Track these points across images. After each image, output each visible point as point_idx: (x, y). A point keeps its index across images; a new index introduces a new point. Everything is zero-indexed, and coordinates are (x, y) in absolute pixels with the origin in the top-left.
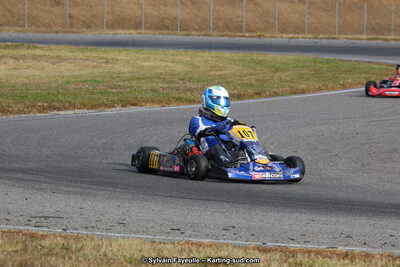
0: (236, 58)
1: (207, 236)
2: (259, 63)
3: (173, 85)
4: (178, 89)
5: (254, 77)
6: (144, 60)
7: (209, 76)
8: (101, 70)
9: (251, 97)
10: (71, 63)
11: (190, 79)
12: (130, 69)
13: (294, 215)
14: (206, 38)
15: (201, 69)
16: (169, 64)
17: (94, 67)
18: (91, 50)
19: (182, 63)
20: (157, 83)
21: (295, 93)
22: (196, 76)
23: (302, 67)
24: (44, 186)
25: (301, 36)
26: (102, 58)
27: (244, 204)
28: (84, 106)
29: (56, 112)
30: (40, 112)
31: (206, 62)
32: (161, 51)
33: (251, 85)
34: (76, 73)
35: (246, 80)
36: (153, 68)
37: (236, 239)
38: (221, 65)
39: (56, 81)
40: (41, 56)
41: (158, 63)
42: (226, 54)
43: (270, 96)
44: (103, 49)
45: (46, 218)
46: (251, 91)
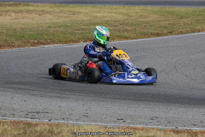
0: (155, 10)
1: (140, 123)
2: (170, 13)
4: (119, 31)
7: (139, 21)
8: (70, 19)
9: (165, 35)
10: (51, 15)
12: (89, 18)
13: (195, 110)
16: (114, 15)
17: (65, 17)
18: (64, 6)
19: (121, 14)
21: (194, 32)
22: (130, 22)
24: (36, 92)
26: (71, 11)
27: (163, 102)
28: (61, 42)
29: (42, 46)
30: (32, 46)
32: (108, 6)
33: (166, 27)
34: (55, 21)
35: (162, 24)
36: (103, 17)
37: (158, 125)
39: (42, 26)
40: (32, 11)
41: (106, 14)
42: (150, 8)
43: (177, 34)
44: (71, 5)
45: (38, 113)
46: (165, 31)
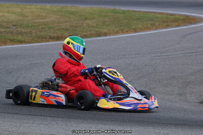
3: (8, 30)
5: (68, 24)
11: (21, 26)
15: (29, 18)
23: (105, 16)
38: (44, 14)
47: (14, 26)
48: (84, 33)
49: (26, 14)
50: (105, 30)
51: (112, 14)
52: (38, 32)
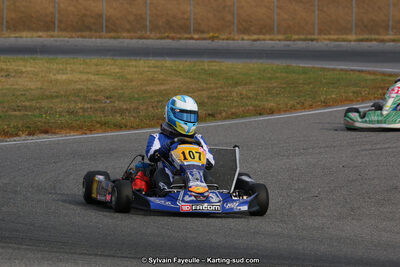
3: (97, 105)
5: (205, 94)
6: (58, 72)
11: (120, 97)
14: (141, 41)
15: (134, 83)
20: (75, 102)
23: (270, 79)
25: (268, 37)
31: (141, 74)
38: (162, 77)
47: (107, 98)
48: (233, 110)
49: (129, 76)
50: (272, 104)
51: (284, 75)
52: (151, 109)
